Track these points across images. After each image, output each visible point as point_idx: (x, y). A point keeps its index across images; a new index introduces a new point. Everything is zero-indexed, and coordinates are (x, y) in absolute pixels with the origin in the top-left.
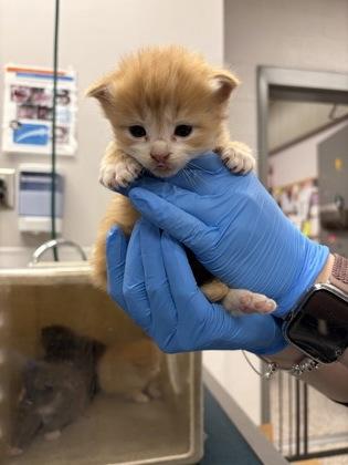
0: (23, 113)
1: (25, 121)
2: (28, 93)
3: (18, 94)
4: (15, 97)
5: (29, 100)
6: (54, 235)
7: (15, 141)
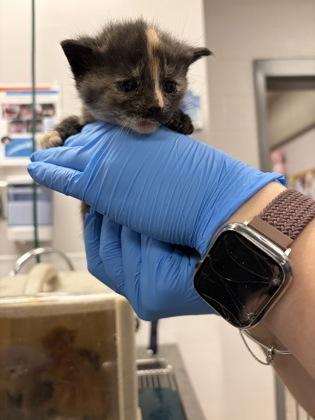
0: (13, 128)
1: (15, 136)
2: (17, 109)
3: (9, 112)
4: (6, 115)
5: (19, 115)
6: (36, 244)
7: (7, 155)
